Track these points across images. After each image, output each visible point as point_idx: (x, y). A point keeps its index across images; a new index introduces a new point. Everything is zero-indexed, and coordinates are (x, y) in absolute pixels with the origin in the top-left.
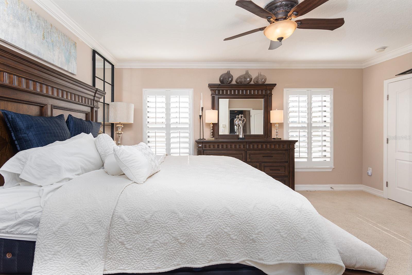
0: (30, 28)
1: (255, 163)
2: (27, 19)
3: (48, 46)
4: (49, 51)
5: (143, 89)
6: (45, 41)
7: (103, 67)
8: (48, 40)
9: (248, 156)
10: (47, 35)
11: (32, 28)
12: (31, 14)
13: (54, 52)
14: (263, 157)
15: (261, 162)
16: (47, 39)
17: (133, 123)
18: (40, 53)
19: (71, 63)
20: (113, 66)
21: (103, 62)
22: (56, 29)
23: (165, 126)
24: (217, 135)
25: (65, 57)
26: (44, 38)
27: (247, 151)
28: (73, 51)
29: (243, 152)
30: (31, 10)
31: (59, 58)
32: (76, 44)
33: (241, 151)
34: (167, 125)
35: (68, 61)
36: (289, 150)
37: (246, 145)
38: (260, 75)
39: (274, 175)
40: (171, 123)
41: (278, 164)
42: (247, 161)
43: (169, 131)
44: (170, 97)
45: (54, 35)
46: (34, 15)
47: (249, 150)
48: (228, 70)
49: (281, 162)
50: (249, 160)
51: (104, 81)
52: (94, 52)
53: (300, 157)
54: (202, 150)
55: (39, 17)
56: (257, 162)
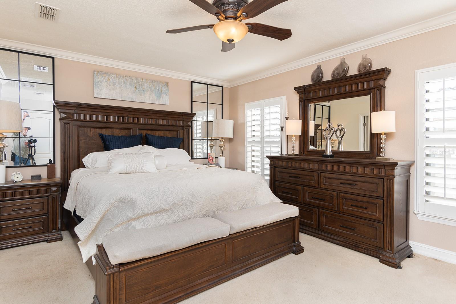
0: (125, 87)
1: (330, 192)
2: (123, 82)
3: (140, 93)
4: (141, 96)
5: (245, 104)
6: (137, 91)
7: (207, 92)
8: (139, 89)
9: (322, 180)
10: (139, 86)
12: (126, 79)
13: (145, 95)
14: (343, 183)
15: (340, 192)
19: (163, 98)
20: (222, 87)
21: (207, 87)
22: (147, 80)
23: (260, 140)
24: (306, 150)
25: (156, 95)
26: (136, 89)
27: (321, 172)
28: (164, 89)
29: (316, 174)
30: (125, 77)
31: (150, 97)
32: (168, 84)
33: (312, 173)
34: (261, 138)
35: (159, 97)
36: (384, 178)
37: (318, 165)
38: (365, 59)
39: (357, 214)
40: (265, 136)
41: (365, 199)
42: (321, 187)
43: (264, 145)
44: (264, 108)
45: (145, 84)
46: (128, 78)
47: (323, 172)
48: (319, 64)
49: (370, 197)
50: (323, 186)
51: (208, 103)
52: (192, 82)
53: (447, 197)
54: (273, 167)
55: (131, 79)
56: (334, 191)
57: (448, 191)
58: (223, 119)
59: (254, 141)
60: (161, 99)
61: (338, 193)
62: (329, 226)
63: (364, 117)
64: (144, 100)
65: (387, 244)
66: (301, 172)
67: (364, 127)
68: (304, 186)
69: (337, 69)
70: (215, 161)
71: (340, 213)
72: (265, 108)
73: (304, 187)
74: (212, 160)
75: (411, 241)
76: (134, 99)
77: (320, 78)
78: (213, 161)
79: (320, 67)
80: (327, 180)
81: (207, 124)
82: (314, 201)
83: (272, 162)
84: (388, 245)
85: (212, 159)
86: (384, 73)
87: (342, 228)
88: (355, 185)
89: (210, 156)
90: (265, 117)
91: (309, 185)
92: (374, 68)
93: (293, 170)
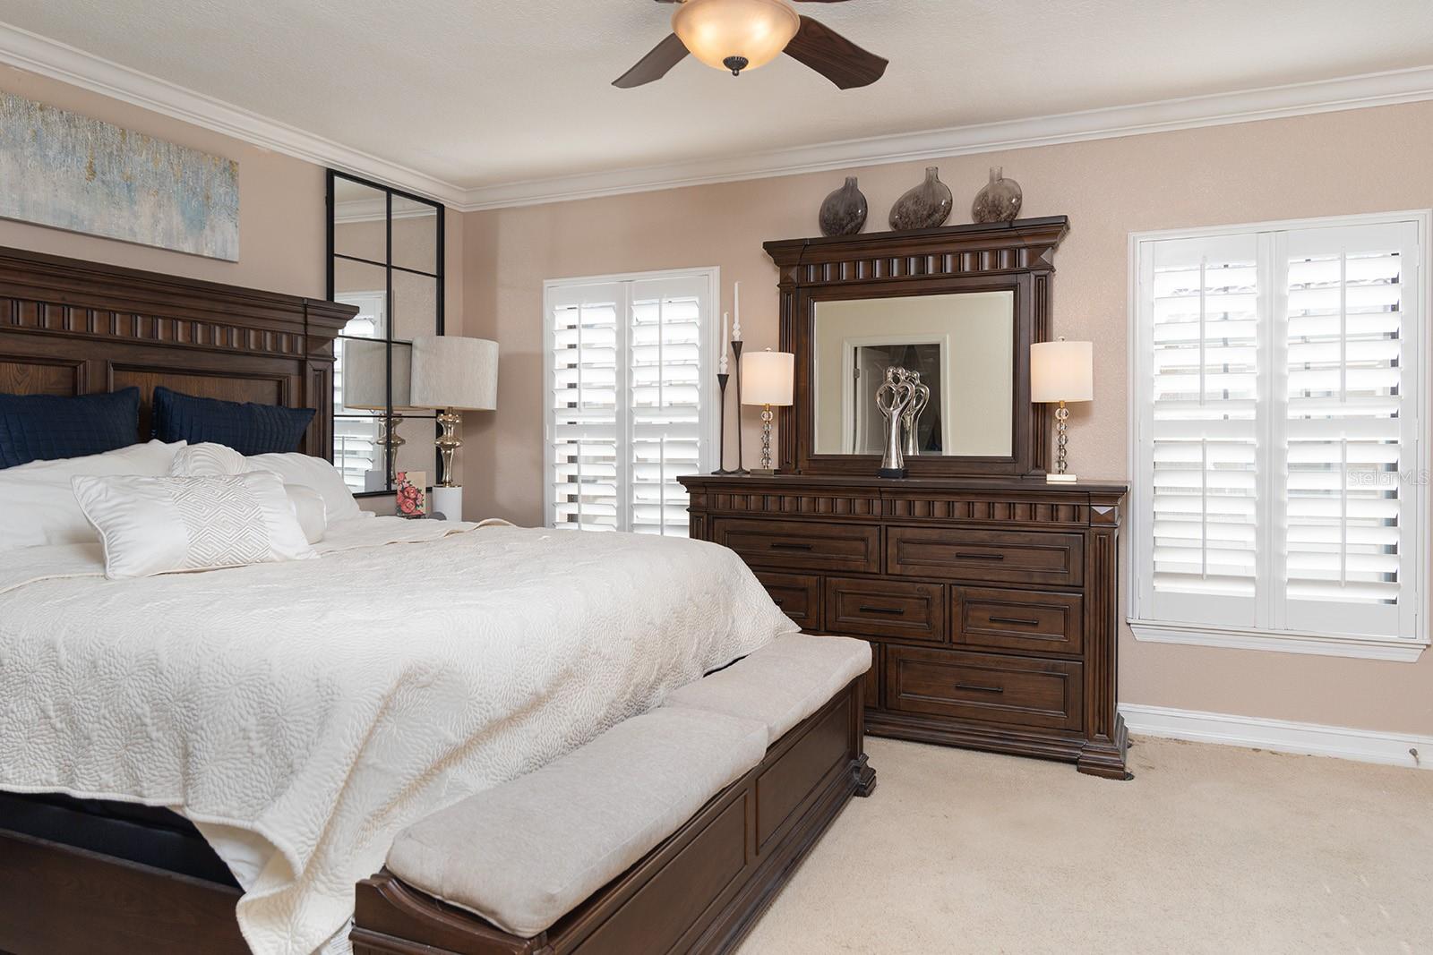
0: (39, 158)
1: (922, 585)
2: (28, 136)
3: (110, 195)
4: (114, 208)
5: (545, 281)
6: (96, 183)
7: (385, 218)
8: (108, 177)
9: (892, 550)
10: (107, 163)
11: (45, 156)
12: (43, 120)
13: (136, 208)
14: (959, 556)
15: (951, 581)
16: (104, 174)
17: (495, 409)
18: (77, 217)
19: (213, 229)
20: (441, 208)
21: (385, 199)
22: (145, 137)
23: (613, 420)
24: (802, 456)
25: (183, 213)
26: (93, 173)
27: (887, 526)
28: (219, 190)
29: (872, 533)
30: (41, 109)
31: (156, 222)
32: (236, 168)
33: (860, 528)
34: (620, 415)
35: (197, 223)
36: (1086, 532)
37: (880, 502)
38: (996, 180)
39: (1011, 643)
40: (634, 405)
41: (1033, 596)
42: (889, 572)
43: (630, 438)
44: (631, 304)
45: (136, 158)
46: (55, 118)
47: (897, 524)
48: (851, 175)
49: (1046, 587)
50: (895, 568)
51: (389, 266)
52: (331, 174)
53: (1209, 572)
54: (705, 517)
55: (70, 121)
56: (933, 580)
57: (1211, 559)
58: (443, 334)
59: (575, 423)
60: (207, 231)
61: (947, 587)
62: (916, 694)
63: (856, 349)
64: (131, 230)
65: (1094, 717)
66: (817, 529)
67: (855, 380)
68: (828, 573)
69: (914, 196)
70: (424, 502)
71: (954, 647)
72: (635, 303)
73: (828, 579)
74: (415, 499)
75: (1122, 704)
76: (83, 221)
77: (859, 220)
78: (417, 505)
79: (855, 185)
80: (910, 549)
81: (385, 351)
82: (864, 620)
83: (703, 500)
84: (1097, 718)
85: (412, 496)
86: (1054, 229)
87: (962, 693)
88: (1000, 558)
89: (405, 485)
90: (635, 336)
91: (845, 569)
92: (1026, 213)
93: (784, 524)
